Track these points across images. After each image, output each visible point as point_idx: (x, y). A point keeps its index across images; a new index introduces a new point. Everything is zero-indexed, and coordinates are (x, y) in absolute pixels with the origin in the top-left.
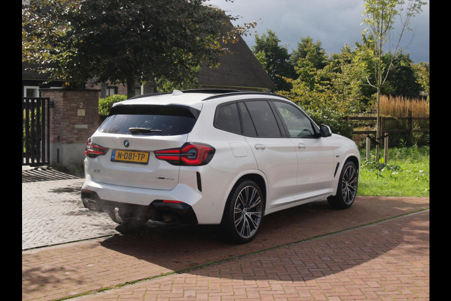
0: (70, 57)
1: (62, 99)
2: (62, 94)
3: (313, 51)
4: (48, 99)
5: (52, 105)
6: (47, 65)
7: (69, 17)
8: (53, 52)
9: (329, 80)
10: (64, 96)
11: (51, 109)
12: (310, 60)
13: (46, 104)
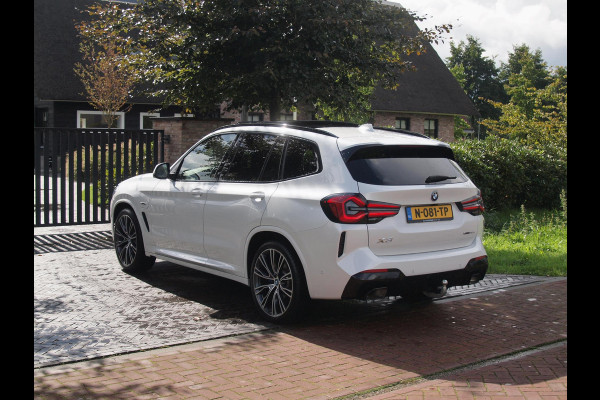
0: (190, 74)
1: (180, 132)
2: (180, 125)
3: (531, 63)
4: (162, 132)
5: (167, 139)
6: (160, 86)
7: (188, 18)
8: (167, 68)
9: (551, 103)
10: (184, 128)
11: (165, 146)
12: (525, 75)
13: (160, 138)
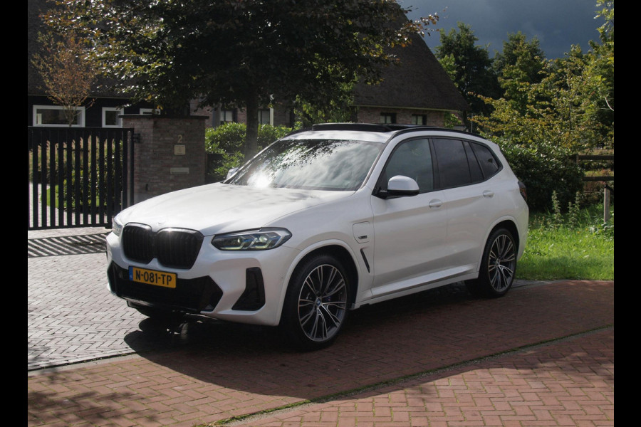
0: (162, 69)
1: (152, 130)
2: (151, 123)
3: (527, 54)
4: (132, 130)
5: (137, 138)
6: (128, 82)
7: (160, 10)
8: (138, 63)
9: (549, 99)
10: (155, 126)
11: (135, 145)
12: (521, 68)
13: (129, 137)
